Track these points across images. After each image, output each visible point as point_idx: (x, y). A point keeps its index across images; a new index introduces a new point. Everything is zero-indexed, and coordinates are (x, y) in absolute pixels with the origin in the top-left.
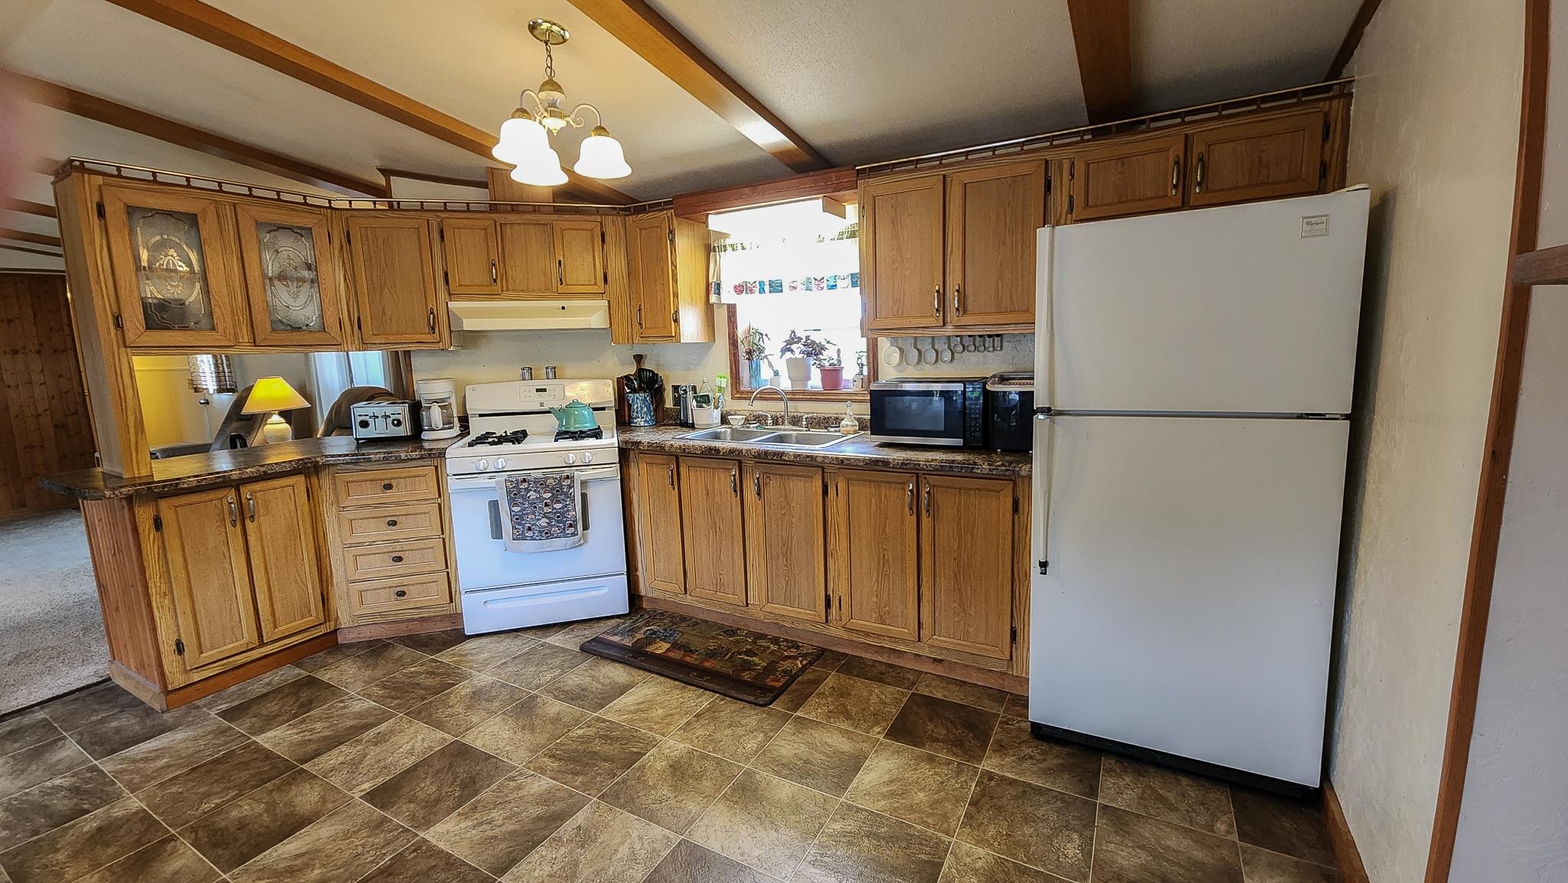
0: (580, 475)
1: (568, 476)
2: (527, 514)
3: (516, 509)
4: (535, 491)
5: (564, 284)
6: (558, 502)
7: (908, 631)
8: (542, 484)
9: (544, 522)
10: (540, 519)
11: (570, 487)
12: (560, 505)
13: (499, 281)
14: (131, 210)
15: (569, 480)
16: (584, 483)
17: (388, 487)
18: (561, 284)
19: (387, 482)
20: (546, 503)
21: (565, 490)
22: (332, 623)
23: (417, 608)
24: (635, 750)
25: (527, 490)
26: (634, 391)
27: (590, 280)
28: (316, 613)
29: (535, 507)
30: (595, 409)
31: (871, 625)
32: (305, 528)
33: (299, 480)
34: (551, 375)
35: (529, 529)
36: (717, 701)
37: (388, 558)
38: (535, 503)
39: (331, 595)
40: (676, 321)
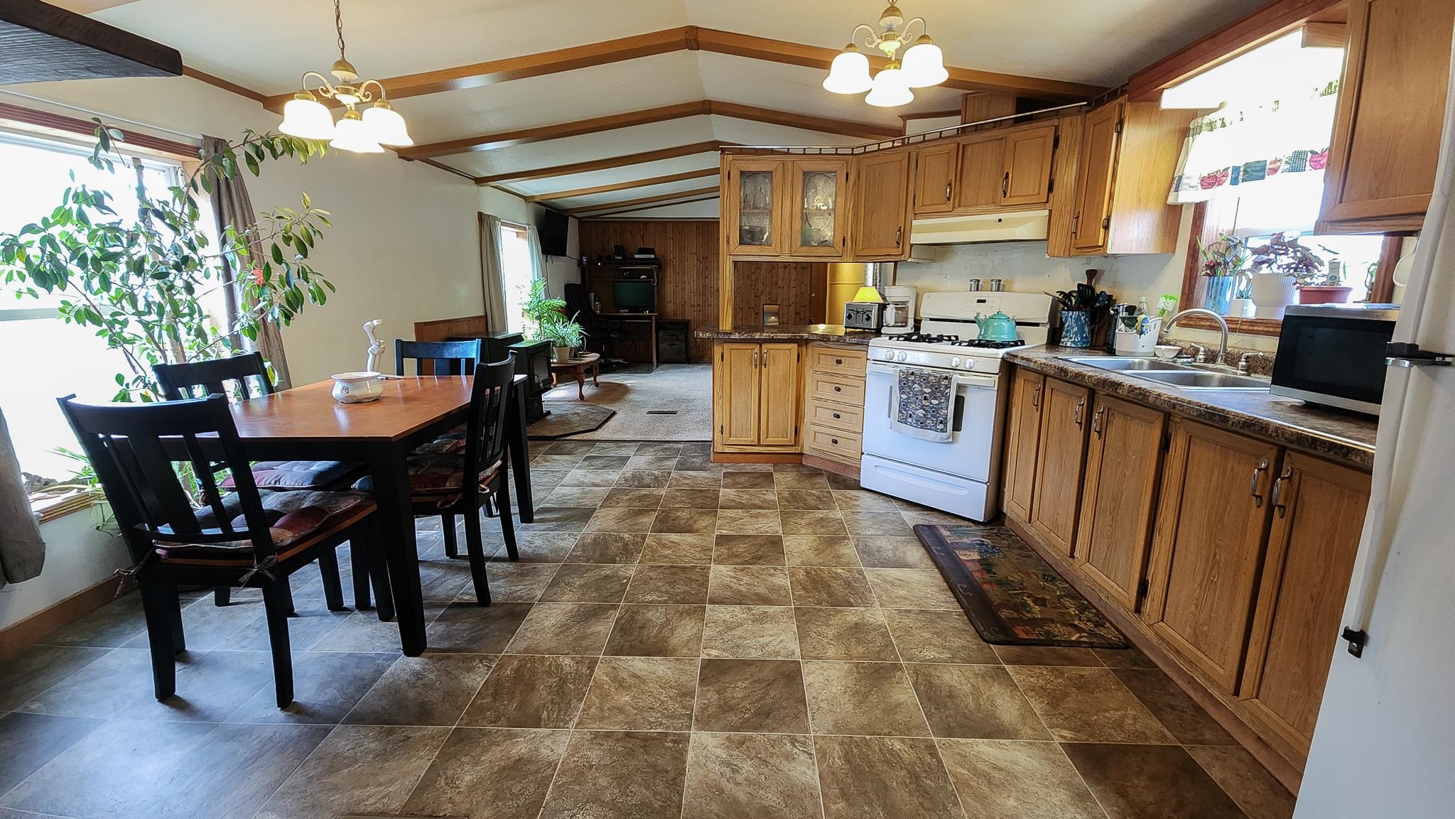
0: (957, 378)
1: (947, 376)
2: (911, 403)
3: (904, 396)
4: (919, 384)
5: (1008, 195)
6: (935, 398)
7: (1224, 672)
8: (924, 380)
9: (921, 412)
10: (918, 410)
11: (947, 387)
12: (937, 402)
13: (952, 199)
14: (742, 173)
15: (947, 381)
16: (960, 387)
17: (839, 362)
18: (1005, 197)
19: (839, 358)
20: (925, 397)
21: (942, 389)
22: (799, 448)
23: (844, 456)
24: (852, 600)
25: (914, 382)
26: (1070, 309)
27: (1034, 191)
28: (790, 439)
29: (917, 398)
30: (1018, 324)
31: (1180, 640)
32: (793, 378)
33: (794, 347)
34: (994, 288)
35: (910, 416)
36: (954, 614)
37: (833, 413)
38: (917, 395)
39: (802, 430)
40: (1107, 228)
